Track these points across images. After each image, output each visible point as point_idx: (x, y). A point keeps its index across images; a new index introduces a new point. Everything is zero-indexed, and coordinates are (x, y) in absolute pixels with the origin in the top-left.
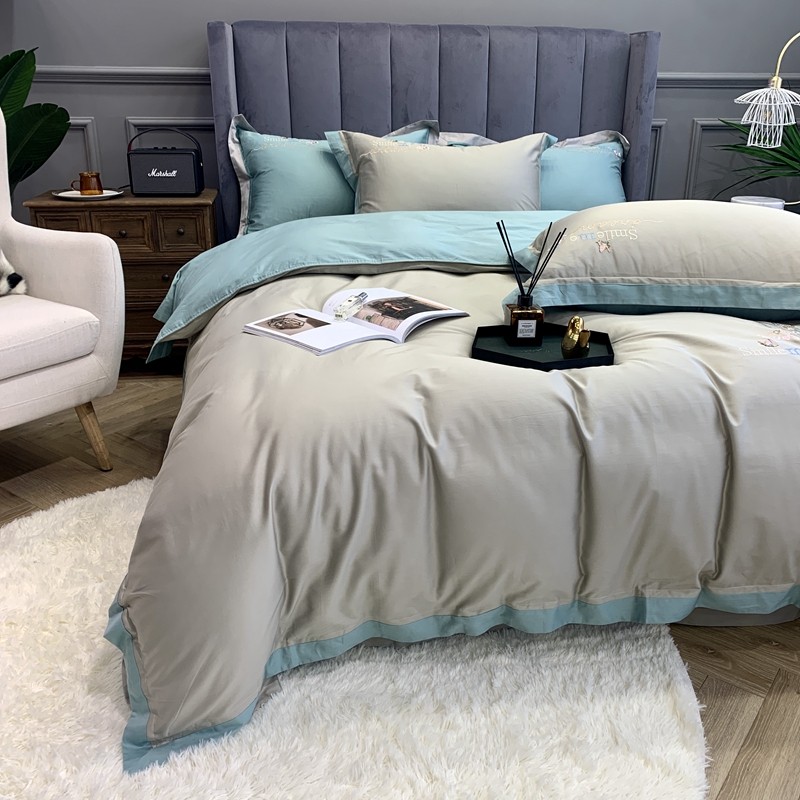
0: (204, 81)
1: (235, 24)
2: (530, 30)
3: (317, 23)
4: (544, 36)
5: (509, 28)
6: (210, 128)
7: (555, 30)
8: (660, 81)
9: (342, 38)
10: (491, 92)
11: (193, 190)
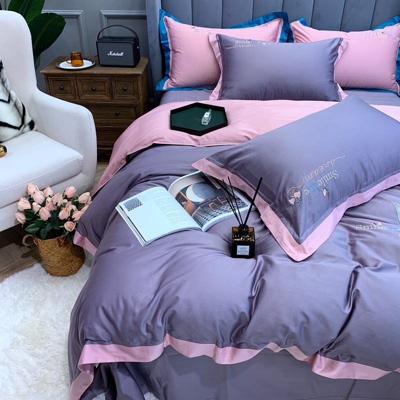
11: (132, 64)
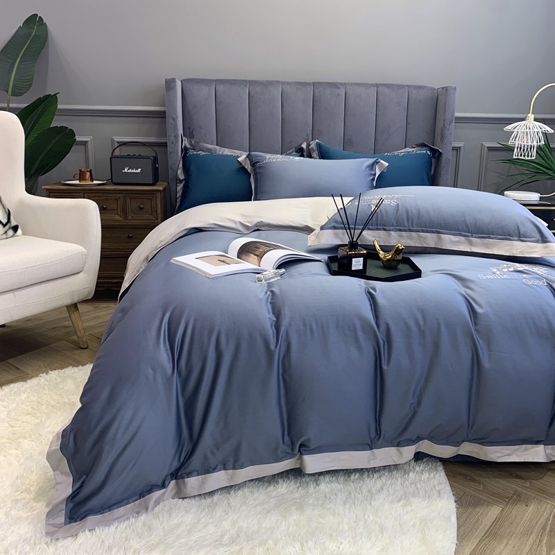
0: (161, 115)
1: (183, 80)
2: (372, 85)
3: (235, 80)
4: (381, 89)
5: (358, 84)
7: (388, 86)
8: (457, 118)
9: (251, 89)
10: (346, 124)
11: (151, 181)
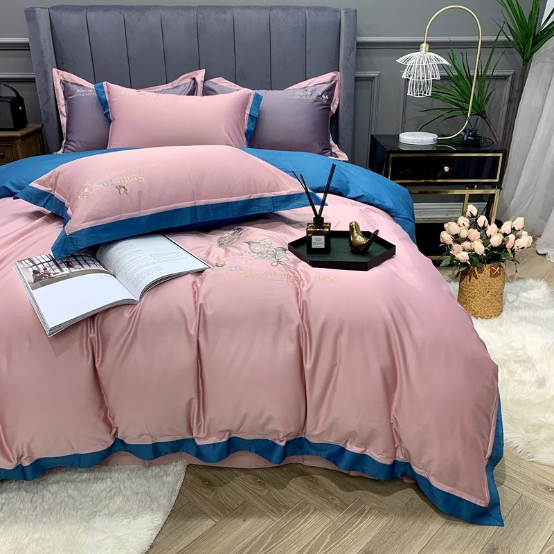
0: (24, 47)
1: (52, 8)
2: (265, 8)
3: (109, 6)
4: (274, 11)
5: (248, 7)
6: (32, 81)
7: (284, 8)
8: (359, 44)
11: (12, 127)
